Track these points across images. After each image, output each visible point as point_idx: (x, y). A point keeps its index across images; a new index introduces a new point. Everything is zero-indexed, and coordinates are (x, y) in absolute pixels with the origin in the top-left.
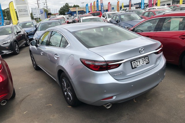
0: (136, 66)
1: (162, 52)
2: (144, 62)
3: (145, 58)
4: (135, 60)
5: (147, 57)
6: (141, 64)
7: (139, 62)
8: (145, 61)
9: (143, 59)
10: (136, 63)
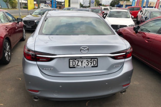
0: (76, 66)
1: (131, 58)
2: (90, 64)
3: (93, 60)
4: (75, 59)
5: (96, 60)
6: (84, 65)
7: (82, 62)
8: (92, 63)
9: (89, 60)
10: (77, 62)
